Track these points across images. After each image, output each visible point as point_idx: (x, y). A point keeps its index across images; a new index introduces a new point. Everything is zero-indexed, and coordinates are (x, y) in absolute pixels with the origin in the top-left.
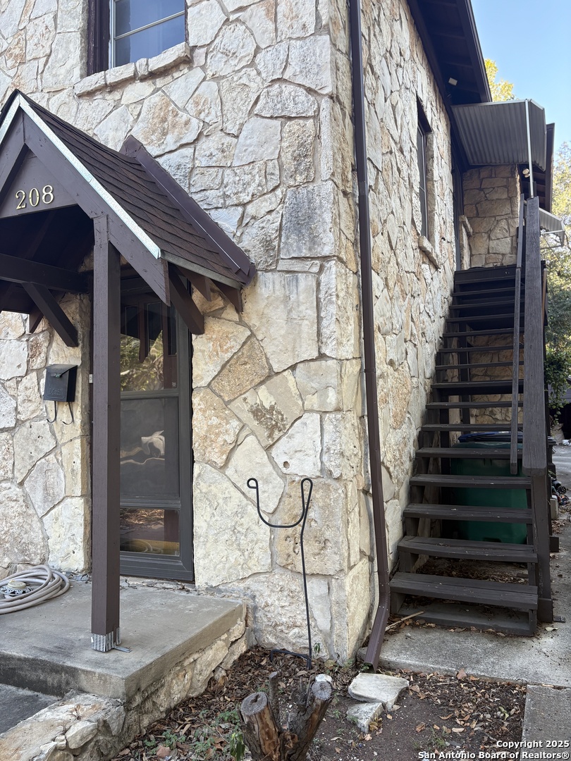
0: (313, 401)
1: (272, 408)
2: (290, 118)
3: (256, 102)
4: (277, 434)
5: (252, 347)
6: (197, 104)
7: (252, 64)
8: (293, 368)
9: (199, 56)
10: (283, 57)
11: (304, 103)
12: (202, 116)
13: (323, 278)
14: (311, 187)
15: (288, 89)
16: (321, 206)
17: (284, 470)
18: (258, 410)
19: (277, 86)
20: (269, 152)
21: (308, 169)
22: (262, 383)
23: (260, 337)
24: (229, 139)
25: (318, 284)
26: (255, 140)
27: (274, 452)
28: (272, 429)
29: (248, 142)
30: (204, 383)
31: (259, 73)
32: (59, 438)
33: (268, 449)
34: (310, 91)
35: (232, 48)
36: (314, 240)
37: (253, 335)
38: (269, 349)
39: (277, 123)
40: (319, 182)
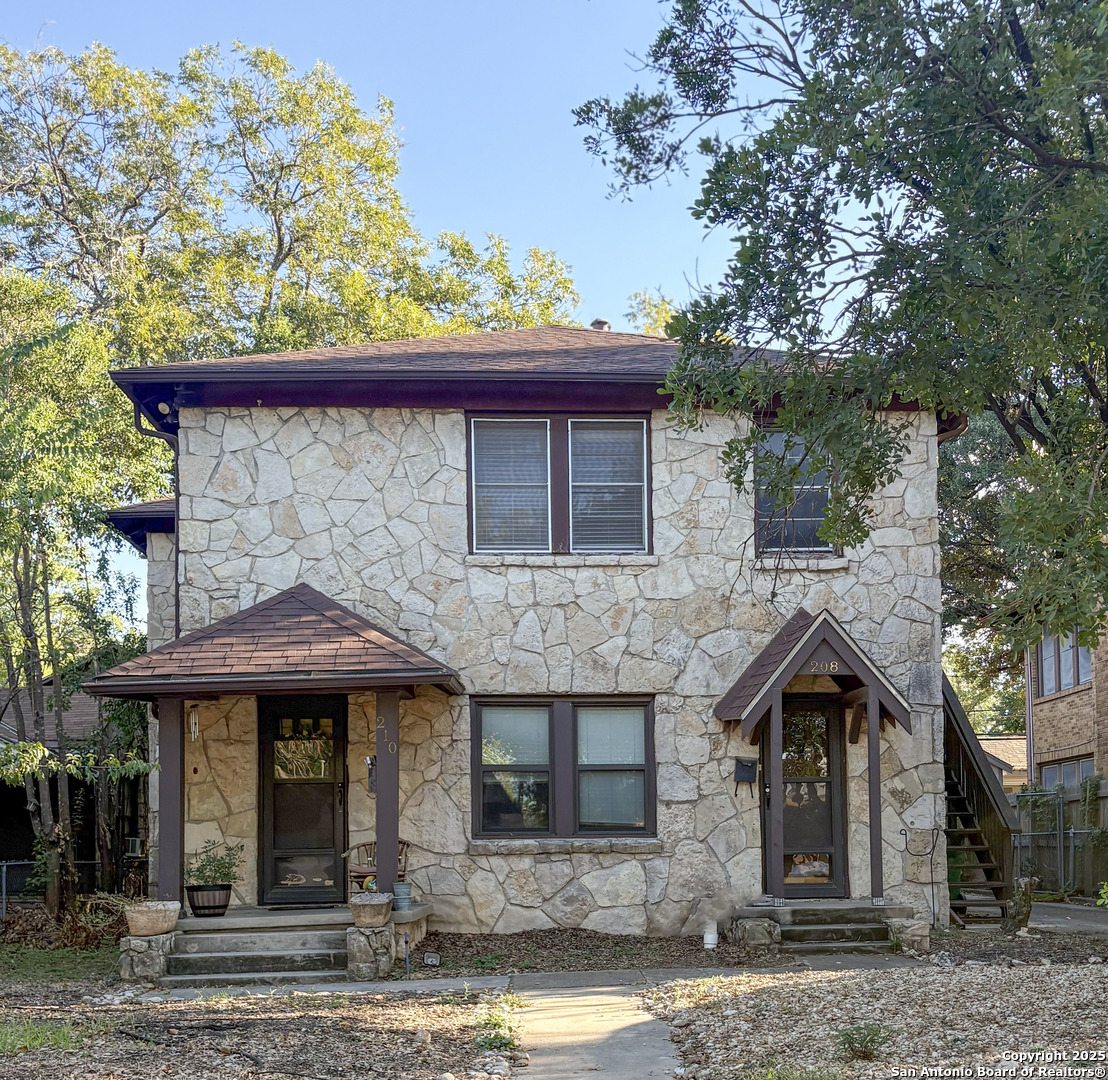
0: (929, 787)
1: (903, 790)
2: (915, 621)
3: (893, 607)
4: (906, 806)
5: (890, 754)
6: (852, 598)
7: (891, 582)
8: (916, 767)
9: (854, 568)
10: (912, 584)
11: (924, 614)
12: (856, 605)
13: (935, 716)
14: (928, 664)
15: (914, 604)
16: (935, 677)
17: (911, 826)
18: (894, 791)
19: (907, 600)
20: (902, 638)
21: (927, 654)
22: (895, 775)
23: (895, 748)
24: (875, 625)
25: (933, 720)
26: (894, 630)
27: (903, 816)
28: (902, 803)
29: (889, 630)
30: (857, 774)
31: (896, 589)
32: (739, 808)
33: (900, 814)
34: (928, 608)
35: (878, 569)
36: (931, 696)
37: (891, 746)
38: (901, 756)
39: (908, 622)
40: (933, 661)
